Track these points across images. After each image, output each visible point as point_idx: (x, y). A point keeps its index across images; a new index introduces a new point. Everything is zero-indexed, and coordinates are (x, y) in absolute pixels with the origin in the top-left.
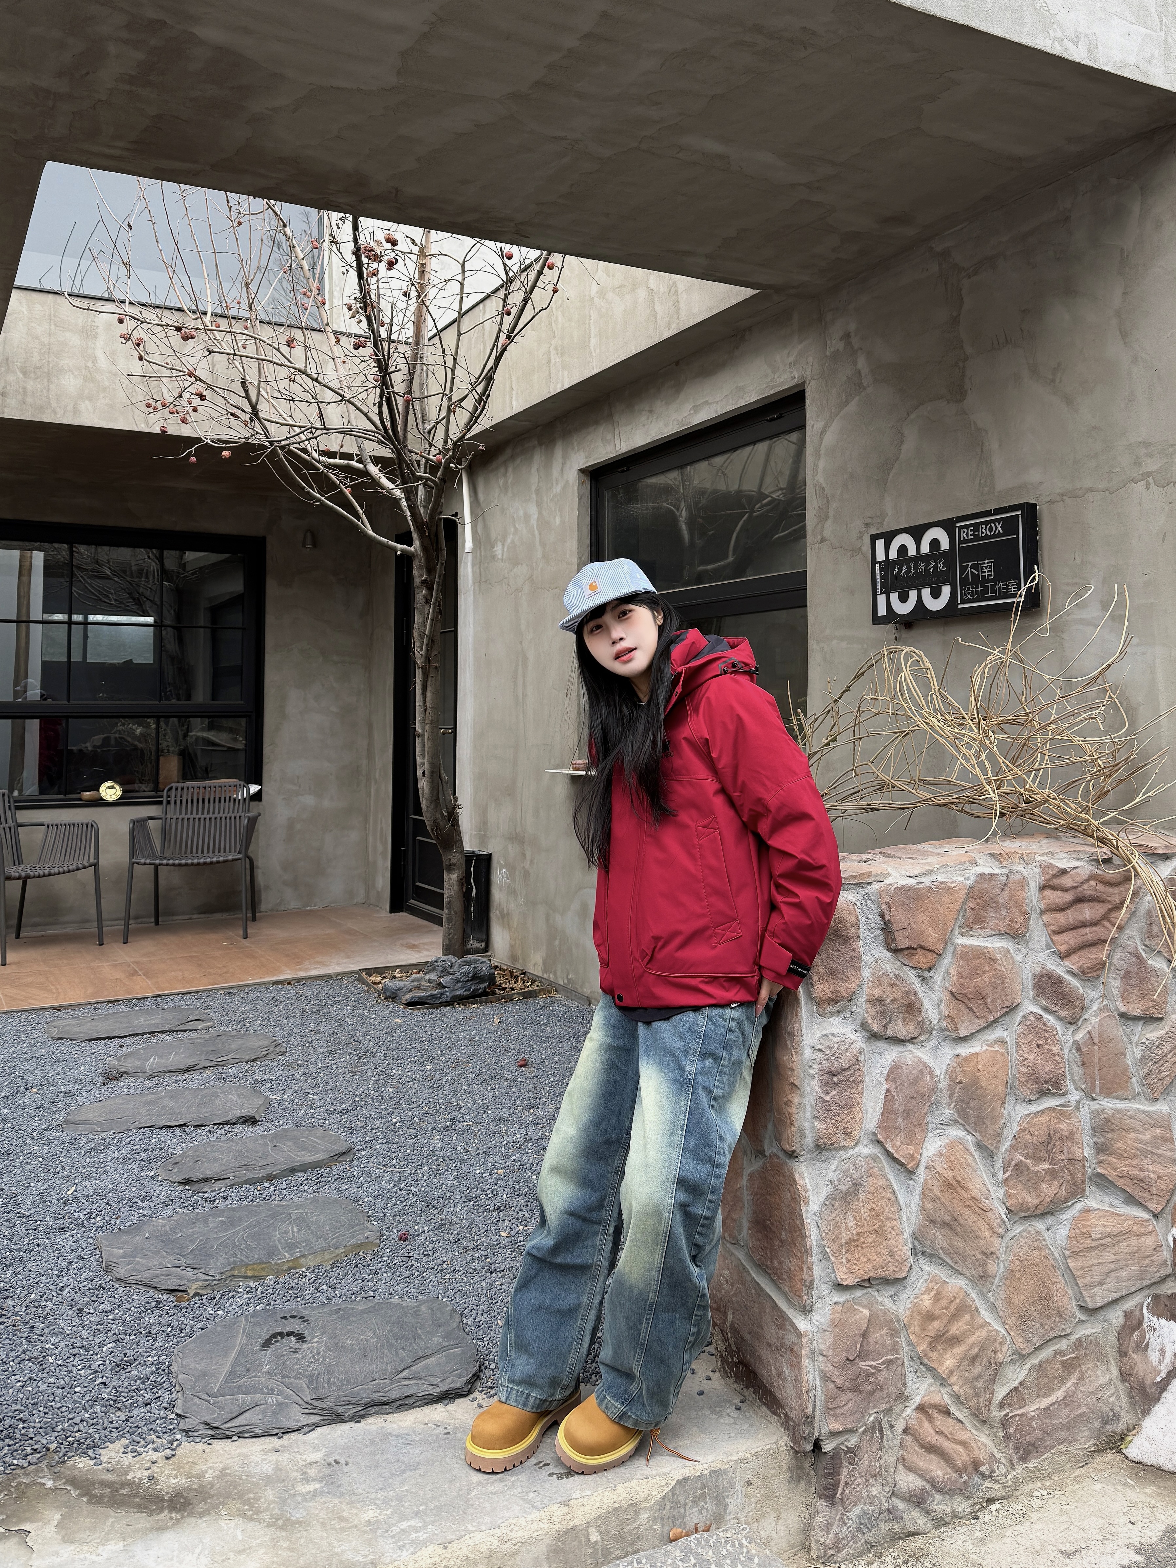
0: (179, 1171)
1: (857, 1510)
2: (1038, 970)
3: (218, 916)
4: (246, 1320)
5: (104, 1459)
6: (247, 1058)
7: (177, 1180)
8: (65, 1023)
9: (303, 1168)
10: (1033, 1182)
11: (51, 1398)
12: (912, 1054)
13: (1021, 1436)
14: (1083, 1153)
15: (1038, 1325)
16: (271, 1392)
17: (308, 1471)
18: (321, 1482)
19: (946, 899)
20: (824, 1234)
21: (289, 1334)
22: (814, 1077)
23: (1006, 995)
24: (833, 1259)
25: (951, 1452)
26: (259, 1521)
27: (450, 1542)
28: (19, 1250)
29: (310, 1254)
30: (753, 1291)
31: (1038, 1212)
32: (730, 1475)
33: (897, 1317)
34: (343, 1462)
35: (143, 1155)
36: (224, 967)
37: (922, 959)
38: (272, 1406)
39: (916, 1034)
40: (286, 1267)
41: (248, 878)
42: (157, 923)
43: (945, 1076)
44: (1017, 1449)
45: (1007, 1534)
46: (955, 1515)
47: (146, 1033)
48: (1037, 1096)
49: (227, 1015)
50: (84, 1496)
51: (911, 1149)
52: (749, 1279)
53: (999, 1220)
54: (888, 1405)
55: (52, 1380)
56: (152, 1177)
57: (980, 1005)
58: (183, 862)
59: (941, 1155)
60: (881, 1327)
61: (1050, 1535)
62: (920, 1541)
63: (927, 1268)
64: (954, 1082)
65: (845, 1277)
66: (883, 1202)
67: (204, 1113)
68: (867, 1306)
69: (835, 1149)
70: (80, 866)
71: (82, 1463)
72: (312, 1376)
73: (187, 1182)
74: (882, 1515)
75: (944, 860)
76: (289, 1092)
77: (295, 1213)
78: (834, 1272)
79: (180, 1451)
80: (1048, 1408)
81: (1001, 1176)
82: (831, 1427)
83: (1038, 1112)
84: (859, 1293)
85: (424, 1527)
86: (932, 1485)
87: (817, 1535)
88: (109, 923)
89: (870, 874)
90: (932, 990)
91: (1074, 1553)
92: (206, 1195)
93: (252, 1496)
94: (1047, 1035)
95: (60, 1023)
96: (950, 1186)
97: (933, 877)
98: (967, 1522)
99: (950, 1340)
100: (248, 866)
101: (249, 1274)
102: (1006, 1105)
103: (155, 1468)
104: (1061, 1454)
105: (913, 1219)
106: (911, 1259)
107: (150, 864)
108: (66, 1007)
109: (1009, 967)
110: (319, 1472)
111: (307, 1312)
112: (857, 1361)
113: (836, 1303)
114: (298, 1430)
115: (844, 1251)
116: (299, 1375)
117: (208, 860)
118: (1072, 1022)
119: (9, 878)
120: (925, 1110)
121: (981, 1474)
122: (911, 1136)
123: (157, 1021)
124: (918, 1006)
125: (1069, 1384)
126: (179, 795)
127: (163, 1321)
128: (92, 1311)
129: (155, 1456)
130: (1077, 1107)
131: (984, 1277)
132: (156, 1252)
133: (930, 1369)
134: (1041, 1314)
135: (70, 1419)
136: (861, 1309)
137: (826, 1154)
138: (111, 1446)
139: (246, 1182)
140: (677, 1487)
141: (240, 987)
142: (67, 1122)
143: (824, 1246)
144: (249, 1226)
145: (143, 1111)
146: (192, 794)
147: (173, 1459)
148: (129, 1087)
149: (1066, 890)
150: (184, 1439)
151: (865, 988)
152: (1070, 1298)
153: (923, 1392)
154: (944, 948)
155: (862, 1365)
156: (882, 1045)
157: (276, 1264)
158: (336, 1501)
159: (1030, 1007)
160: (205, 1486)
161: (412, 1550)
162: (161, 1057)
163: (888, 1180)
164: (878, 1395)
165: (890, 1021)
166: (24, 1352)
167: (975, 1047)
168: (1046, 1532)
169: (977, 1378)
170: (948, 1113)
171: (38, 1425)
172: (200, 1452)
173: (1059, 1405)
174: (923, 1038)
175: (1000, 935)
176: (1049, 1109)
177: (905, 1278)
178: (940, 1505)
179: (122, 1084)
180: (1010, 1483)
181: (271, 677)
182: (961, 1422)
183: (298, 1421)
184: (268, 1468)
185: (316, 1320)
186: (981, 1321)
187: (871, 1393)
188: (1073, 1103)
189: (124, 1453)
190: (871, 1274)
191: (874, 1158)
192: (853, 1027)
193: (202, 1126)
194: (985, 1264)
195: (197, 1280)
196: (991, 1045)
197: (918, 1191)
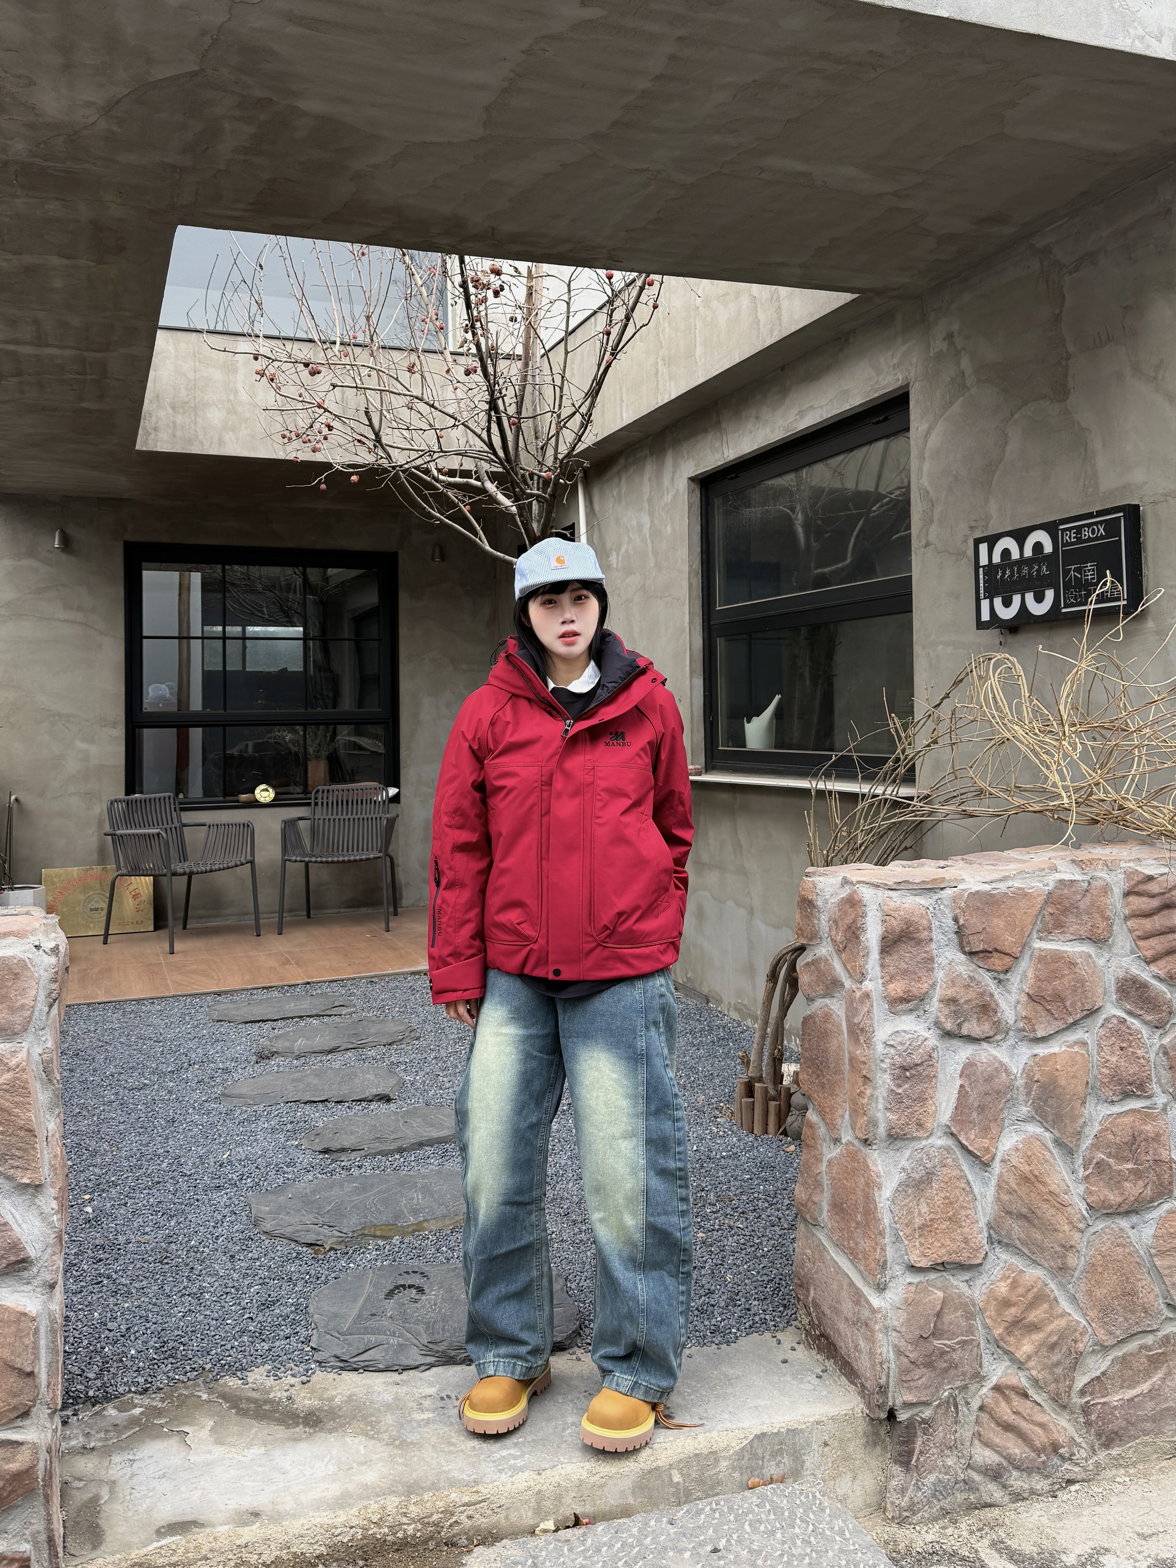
0: (320, 1142)
1: (932, 1478)
2: (1121, 974)
3: (364, 910)
4: (374, 1273)
5: (250, 1380)
6: (385, 1041)
7: (318, 1149)
8: (224, 1006)
9: (430, 1143)
10: (1116, 1181)
11: (207, 1328)
12: (987, 1053)
13: (1103, 1424)
14: (1170, 1155)
15: (1121, 1319)
16: (393, 1334)
17: (424, 1402)
18: (434, 1412)
19: (1023, 904)
20: (897, 1218)
21: (410, 1286)
22: (886, 1071)
23: (1086, 998)
24: (906, 1242)
25: (1029, 1432)
26: (379, 1440)
27: (544, 1470)
28: (181, 1204)
29: (432, 1219)
30: (832, 1269)
31: (1122, 1210)
32: (806, 1434)
33: (972, 1300)
34: (453, 1397)
35: (289, 1126)
36: (368, 957)
37: (997, 962)
38: (393, 1346)
39: (991, 1034)
40: (411, 1229)
41: (389, 875)
42: (309, 916)
43: (1022, 1074)
44: (1099, 1435)
45: (1084, 1513)
46: (1033, 1492)
47: (295, 1017)
48: (1120, 1097)
49: (369, 1002)
50: (233, 1408)
51: (986, 1143)
52: (829, 1257)
53: (1079, 1215)
54: (964, 1383)
55: (208, 1313)
56: (297, 1146)
57: (1059, 1007)
58: (330, 859)
59: (1018, 1149)
60: (956, 1310)
61: (1128, 1518)
62: (996, 1512)
63: (1004, 1256)
64: (1031, 1080)
65: (919, 1259)
66: (957, 1191)
67: (343, 1091)
68: (943, 1289)
69: (908, 1139)
70: (238, 863)
71: (232, 1382)
72: (429, 1323)
73: (326, 1151)
74: (958, 1485)
75: (1022, 866)
76: (423, 1073)
77: (420, 1182)
78: (907, 1254)
79: (314, 1378)
80: (1131, 1400)
81: (1081, 1173)
82: (905, 1398)
83: (1121, 1113)
84: (933, 1276)
85: (522, 1456)
86: (1009, 1461)
87: (893, 1497)
88: (265, 916)
89: (943, 880)
90: (1009, 992)
91: (1151, 1536)
92: (343, 1164)
93: (374, 1419)
94: (1131, 1038)
95: (221, 1007)
96: (1026, 1179)
97: (1010, 883)
98: (1045, 1500)
99: (1027, 1327)
100: (389, 864)
101: (378, 1233)
102: (1087, 1105)
103: (293, 1391)
104: (1146, 1444)
105: (989, 1210)
106: (987, 1247)
107: (301, 861)
108: (226, 992)
109: (1090, 971)
110: (433, 1403)
111: (427, 1269)
112: (931, 1339)
113: (910, 1283)
114: (416, 1368)
115: (917, 1235)
116: (418, 1321)
117: (352, 858)
118: (1158, 1027)
119: (175, 874)
120: (1001, 1106)
121: (1060, 1456)
122: (986, 1130)
123: (306, 1006)
124: (993, 1006)
125: (1156, 1378)
126: (325, 797)
127: (302, 1270)
128: (242, 1258)
129: (293, 1381)
130: (1164, 1110)
131: (1063, 1269)
132: (298, 1211)
133: (1007, 1352)
134: (1124, 1308)
135: (222, 1346)
136: (936, 1291)
137: (899, 1144)
138: (256, 1370)
139: (379, 1153)
140: (756, 1441)
141: (381, 977)
142: (223, 1095)
143: (897, 1230)
144: (379, 1192)
145: (290, 1087)
146: (337, 796)
147: (308, 1384)
148: (279, 1066)
149: (1153, 896)
150: (318, 1369)
151: (938, 988)
152: (1157, 1296)
153: (1000, 1374)
154: (1021, 952)
155: (937, 1343)
156: (956, 1043)
157: (402, 1226)
158: (447, 1429)
159: (1112, 1010)
160: (334, 1408)
161: (510, 1473)
162: (308, 1039)
163: (962, 1171)
164: (952, 1372)
165: (964, 1021)
166: (185, 1288)
167: (1054, 1048)
168: (1125, 1515)
169: (1058, 1364)
170: (1024, 1110)
171: (197, 1349)
172: (331, 1380)
173: (1144, 1397)
174: (998, 1037)
175: (1081, 939)
176: (1133, 1111)
177: (981, 1265)
178: (1017, 1481)
179: (273, 1063)
180: (1091, 1467)
181: (406, 686)
182: (1039, 1405)
183: (416, 1360)
184: (388, 1398)
185: (434, 1276)
186: (1060, 1311)
187: (946, 1370)
188: (1160, 1106)
189: (267, 1376)
190: (945, 1259)
191: (948, 1149)
192: (926, 1025)
193: (341, 1102)
194: (1064, 1257)
195: (332, 1236)
196: (1071, 1046)
197: (994, 1182)
